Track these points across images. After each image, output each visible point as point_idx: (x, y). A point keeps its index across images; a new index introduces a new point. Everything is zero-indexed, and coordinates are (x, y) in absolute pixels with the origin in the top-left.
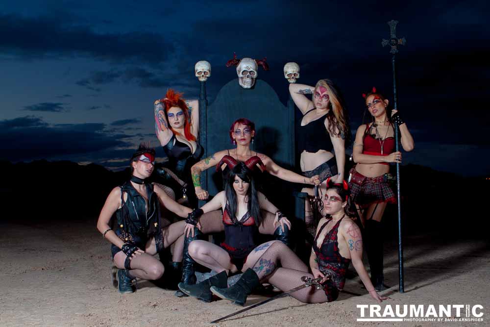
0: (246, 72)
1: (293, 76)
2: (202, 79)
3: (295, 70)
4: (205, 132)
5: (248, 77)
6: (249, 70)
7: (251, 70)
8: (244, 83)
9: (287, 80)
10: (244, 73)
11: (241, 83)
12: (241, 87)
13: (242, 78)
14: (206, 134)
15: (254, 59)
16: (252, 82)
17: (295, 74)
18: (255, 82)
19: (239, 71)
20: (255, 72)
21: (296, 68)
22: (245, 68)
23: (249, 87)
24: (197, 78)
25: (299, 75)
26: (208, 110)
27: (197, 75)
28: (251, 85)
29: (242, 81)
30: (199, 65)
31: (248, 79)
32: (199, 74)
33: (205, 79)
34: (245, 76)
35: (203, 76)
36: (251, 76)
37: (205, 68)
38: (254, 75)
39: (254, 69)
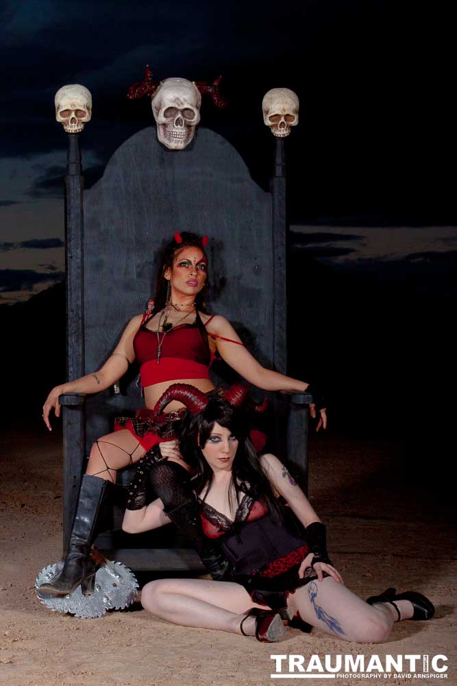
0: (173, 113)
1: (283, 120)
2: (72, 128)
3: (287, 107)
4: (79, 251)
5: (178, 122)
6: (181, 107)
7: (186, 106)
8: (169, 136)
9: (268, 128)
10: (168, 114)
11: (161, 138)
12: (162, 145)
13: (165, 125)
14: (83, 256)
15: (191, 81)
16: (189, 135)
17: (287, 117)
18: (196, 134)
19: (159, 109)
20: (196, 112)
21: (289, 100)
22: (174, 101)
23: (181, 146)
24: (61, 125)
25: (296, 117)
26: (85, 204)
27: (59, 119)
28: (185, 141)
29: (165, 130)
30: (64, 95)
31: (179, 126)
32: (64, 117)
33: (78, 126)
34: (172, 120)
35: (73, 120)
36: (185, 121)
37: (79, 101)
38: (192, 118)
39: (191, 105)
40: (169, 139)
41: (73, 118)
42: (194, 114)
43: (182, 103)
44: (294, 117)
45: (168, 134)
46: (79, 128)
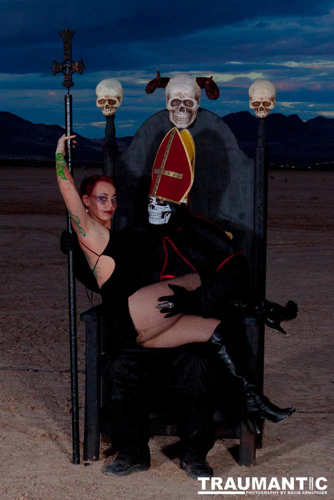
0: (178, 103)
1: (261, 105)
2: (107, 112)
5: (182, 109)
6: (183, 99)
7: (186, 98)
8: (176, 119)
9: (252, 111)
10: (173, 103)
11: (172, 120)
12: (173, 124)
13: (173, 111)
17: (264, 103)
19: (168, 99)
20: (195, 102)
21: (266, 91)
22: (176, 95)
25: (272, 103)
27: (98, 105)
28: (188, 122)
29: (173, 115)
31: (182, 113)
32: (101, 104)
33: (111, 111)
34: (177, 108)
35: (107, 107)
36: (187, 108)
37: (111, 94)
38: (192, 106)
39: (191, 97)
40: (176, 121)
41: (107, 105)
42: (193, 104)
43: (183, 97)
44: (270, 103)
45: (175, 117)
46: (112, 112)
